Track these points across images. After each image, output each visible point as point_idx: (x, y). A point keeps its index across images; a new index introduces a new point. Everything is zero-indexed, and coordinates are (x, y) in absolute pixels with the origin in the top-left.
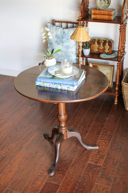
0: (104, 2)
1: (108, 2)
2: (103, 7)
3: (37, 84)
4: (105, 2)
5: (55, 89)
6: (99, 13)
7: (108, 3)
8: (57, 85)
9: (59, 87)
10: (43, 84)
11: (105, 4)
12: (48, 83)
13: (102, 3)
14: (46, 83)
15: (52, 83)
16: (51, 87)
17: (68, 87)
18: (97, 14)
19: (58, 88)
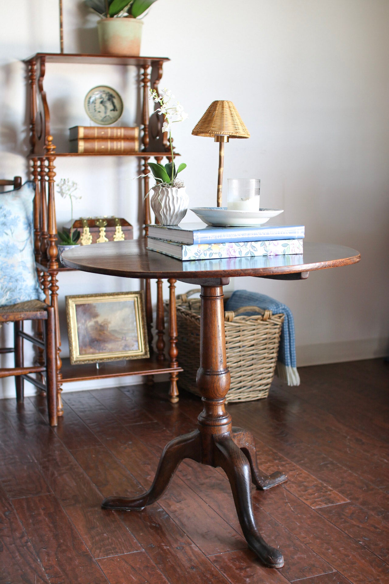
0: (103, 108)
1: (114, 106)
2: (103, 121)
3: (186, 254)
4: (106, 108)
5: (246, 258)
6: (100, 135)
7: (113, 110)
8: (254, 244)
9: (259, 250)
11: (106, 113)
13: (98, 110)
14: (217, 243)
15: (237, 241)
16: (233, 255)
17: (284, 245)
18: (94, 139)
19: (256, 254)
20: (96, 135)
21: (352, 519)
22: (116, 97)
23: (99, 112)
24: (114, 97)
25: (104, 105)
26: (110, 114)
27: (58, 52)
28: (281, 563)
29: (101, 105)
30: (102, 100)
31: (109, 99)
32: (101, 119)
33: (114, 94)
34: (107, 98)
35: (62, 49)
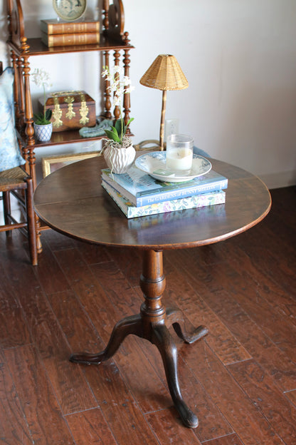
0: (69, 4)
1: (79, 2)
2: (69, 16)
3: (131, 212)
4: (71, 3)
5: (179, 212)
6: (67, 31)
7: (78, 5)
8: (185, 200)
9: (190, 204)
10: (149, 211)
11: (71, 8)
12: (161, 201)
13: (65, 6)
14: (156, 202)
15: (172, 199)
16: (169, 210)
17: (210, 199)
18: (61, 34)
19: (187, 208)
20: (63, 31)
21: (252, 378)
23: (66, 8)
25: (69, 1)
26: (75, 9)
28: (196, 424)
29: (67, 1)
32: (67, 14)
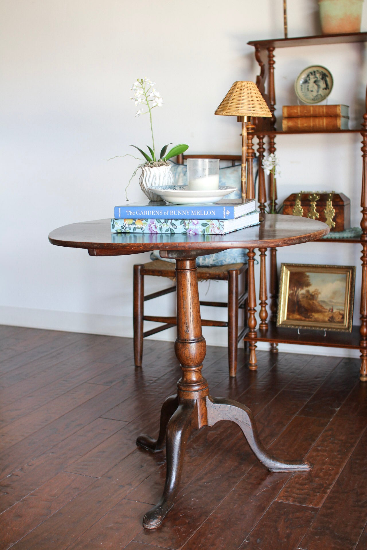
0: (316, 87)
1: (327, 85)
2: (312, 100)
4: (319, 86)
6: (303, 115)
7: (326, 89)
9: (179, 228)
10: (133, 227)
11: (318, 91)
12: (146, 219)
13: (310, 89)
14: (141, 219)
15: (159, 219)
16: (154, 230)
17: (204, 225)
18: (297, 117)
20: (299, 114)
22: (329, 75)
23: (312, 91)
24: (327, 76)
25: (317, 85)
26: (321, 92)
27: (283, 37)
29: (314, 85)
30: (316, 79)
31: (322, 79)
32: (312, 97)
33: (327, 73)
34: (321, 77)
35: (286, 34)
